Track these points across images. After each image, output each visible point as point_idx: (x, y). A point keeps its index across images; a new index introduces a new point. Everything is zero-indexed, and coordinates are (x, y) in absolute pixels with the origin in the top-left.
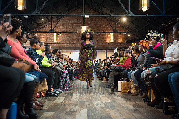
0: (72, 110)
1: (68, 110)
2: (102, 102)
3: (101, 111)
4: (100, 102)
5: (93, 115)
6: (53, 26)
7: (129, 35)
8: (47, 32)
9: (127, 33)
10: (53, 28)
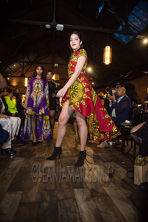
1: (37, 156)
2: (68, 147)
3: (67, 157)
4: (66, 148)
6: (24, 71)
7: (93, 83)
8: (18, 77)
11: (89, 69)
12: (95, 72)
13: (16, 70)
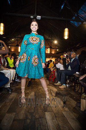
0: (27, 92)
3: (42, 94)
4: (41, 88)
5: (37, 96)
8: (15, 46)
9: (57, 49)
10: (18, 44)
11: (56, 42)
13: (13, 42)
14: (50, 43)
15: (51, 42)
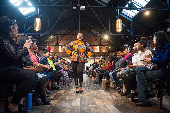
0: (70, 99)
1: (67, 99)
2: (91, 93)
3: (90, 100)
5: (84, 102)
7: (110, 48)
8: (54, 45)
9: (109, 46)
10: (58, 42)
11: (106, 37)
12: (111, 39)
13: (53, 41)
14: (99, 39)
15: (101, 39)
